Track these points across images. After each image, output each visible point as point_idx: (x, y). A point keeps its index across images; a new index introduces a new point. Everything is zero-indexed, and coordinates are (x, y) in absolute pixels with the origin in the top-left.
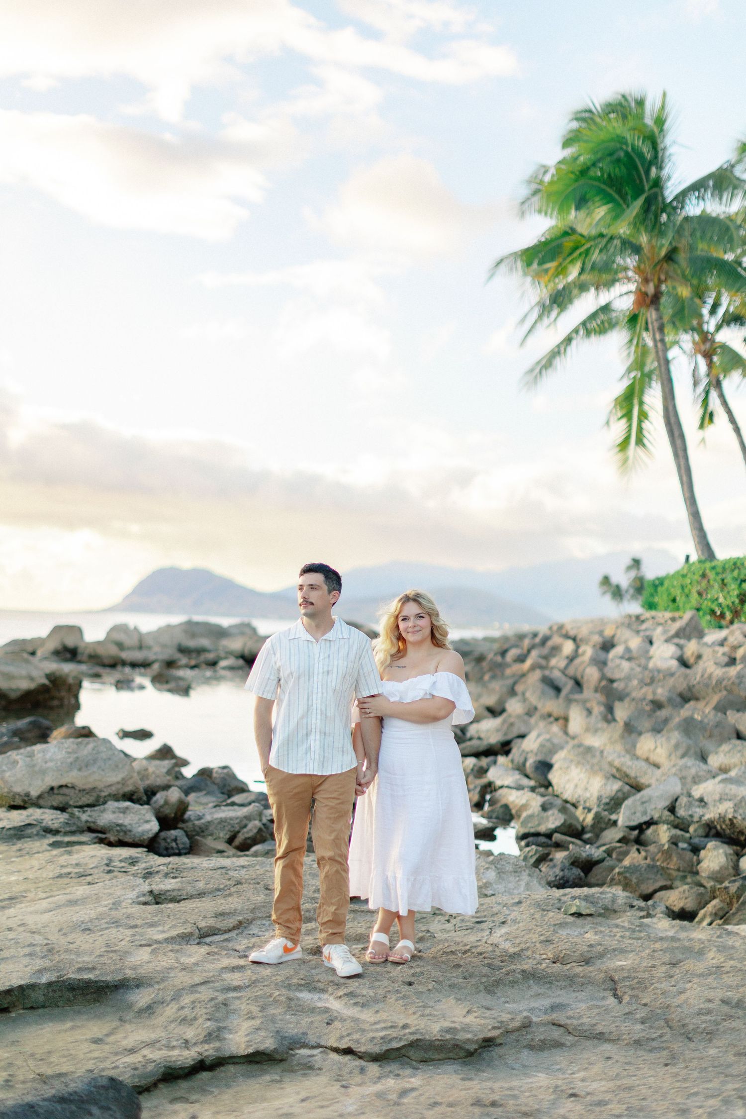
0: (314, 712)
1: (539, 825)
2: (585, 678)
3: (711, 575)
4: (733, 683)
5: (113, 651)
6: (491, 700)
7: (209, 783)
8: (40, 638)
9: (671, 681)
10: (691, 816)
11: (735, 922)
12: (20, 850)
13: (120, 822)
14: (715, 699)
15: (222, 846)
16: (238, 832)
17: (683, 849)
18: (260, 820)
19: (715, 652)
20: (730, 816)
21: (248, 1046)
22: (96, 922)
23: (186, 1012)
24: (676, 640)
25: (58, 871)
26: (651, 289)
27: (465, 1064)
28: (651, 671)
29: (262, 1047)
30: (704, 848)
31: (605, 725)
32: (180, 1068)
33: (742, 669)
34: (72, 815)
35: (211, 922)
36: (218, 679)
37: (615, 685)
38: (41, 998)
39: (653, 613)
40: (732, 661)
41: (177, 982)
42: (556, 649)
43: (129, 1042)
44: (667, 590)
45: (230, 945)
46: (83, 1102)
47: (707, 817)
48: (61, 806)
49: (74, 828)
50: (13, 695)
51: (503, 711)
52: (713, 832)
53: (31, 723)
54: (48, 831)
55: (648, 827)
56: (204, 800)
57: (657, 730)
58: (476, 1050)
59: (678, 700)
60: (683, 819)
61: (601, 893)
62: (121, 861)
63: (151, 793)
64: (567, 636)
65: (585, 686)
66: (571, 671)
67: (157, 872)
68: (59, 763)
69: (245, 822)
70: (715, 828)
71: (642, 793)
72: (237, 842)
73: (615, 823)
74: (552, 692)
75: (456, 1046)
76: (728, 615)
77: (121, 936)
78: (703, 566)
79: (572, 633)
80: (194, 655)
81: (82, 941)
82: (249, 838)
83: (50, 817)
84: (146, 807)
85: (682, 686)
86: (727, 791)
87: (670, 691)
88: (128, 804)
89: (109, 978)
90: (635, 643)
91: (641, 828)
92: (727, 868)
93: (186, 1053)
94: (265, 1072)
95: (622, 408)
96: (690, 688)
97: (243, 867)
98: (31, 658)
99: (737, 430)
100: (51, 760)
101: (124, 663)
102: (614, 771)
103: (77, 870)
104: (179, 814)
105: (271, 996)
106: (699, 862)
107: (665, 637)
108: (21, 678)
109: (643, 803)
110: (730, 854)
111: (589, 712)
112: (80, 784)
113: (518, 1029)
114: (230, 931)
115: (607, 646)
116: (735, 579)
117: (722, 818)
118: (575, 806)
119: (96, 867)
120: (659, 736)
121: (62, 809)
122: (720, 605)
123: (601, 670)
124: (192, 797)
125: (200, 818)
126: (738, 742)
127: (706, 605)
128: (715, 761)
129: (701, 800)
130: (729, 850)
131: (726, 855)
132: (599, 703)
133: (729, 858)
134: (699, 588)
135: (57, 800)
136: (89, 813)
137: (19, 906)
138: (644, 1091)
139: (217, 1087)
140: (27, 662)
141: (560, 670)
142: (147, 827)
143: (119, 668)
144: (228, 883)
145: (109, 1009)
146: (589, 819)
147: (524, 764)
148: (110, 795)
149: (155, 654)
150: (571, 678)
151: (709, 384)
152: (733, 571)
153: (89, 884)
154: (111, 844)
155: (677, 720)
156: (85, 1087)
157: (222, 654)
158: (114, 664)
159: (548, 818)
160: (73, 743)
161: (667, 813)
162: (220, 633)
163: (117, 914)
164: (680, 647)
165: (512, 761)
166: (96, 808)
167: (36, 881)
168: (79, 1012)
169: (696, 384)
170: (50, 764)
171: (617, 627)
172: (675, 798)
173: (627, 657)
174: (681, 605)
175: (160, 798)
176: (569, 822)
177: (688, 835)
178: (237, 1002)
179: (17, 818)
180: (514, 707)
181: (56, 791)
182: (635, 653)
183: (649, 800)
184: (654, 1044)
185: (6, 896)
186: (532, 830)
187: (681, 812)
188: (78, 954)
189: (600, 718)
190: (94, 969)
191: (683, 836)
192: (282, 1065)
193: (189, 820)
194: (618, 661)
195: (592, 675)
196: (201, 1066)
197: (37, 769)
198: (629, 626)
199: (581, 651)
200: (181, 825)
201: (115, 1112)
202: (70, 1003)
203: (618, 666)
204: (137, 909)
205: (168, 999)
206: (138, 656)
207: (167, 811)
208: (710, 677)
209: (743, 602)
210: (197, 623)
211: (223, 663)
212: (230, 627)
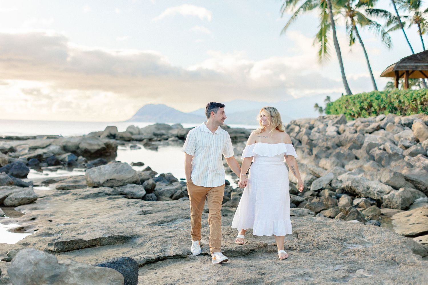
0: (210, 162)
2: (303, 140)
3: (350, 100)
4: (356, 140)
5: (129, 135)
7: (164, 179)
8: (102, 131)
9: (333, 140)
10: (337, 186)
11: (347, 220)
12: (97, 200)
13: (132, 191)
14: (349, 145)
15: (168, 199)
16: (174, 194)
17: (334, 198)
18: (182, 190)
19: (350, 129)
20: (350, 186)
21: (174, 253)
22: (124, 220)
23: (154, 244)
24: (336, 125)
25: (111, 206)
27: (245, 257)
28: (327, 136)
29: (178, 253)
30: (341, 197)
31: (309, 156)
32: (152, 260)
33: (359, 134)
34: (115, 189)
35: (163, 219)
36: (168, 144)
37: (313, 142)
38: (106, 242)
39: (329, 115)
40: (356, 132)
41: (151, 235)
42: (292, 130)
43: (135, 253)
44: (334, 107)
45: (169, 226)
46: (120, 264)
47: (342, 186)
48: (111, 186)
49: (116, 193)
50: (92, 151)
52: (345, 191)
53: (99, 160)
54: (107, 194)
55: (321, 191)
56: (162, 184)
57: (327, 157)
58: (248, 253)
59: (336, 146)
60: (334, 187)
61: (299, 209)
62: (132, 203)
63: (142, 181)
64: (297, 125)
65: (302, 143)
66: (298, 138)
67: (145, 206)
68: (110, 172)
69: (176, 190)
70: (345, 190)
71: (319, 179)
72: (173, 197)
73: (310, 189)
75: (242, 252)
76: (356, 115)
77: (133, 224)
78: (347, 97)
79: (298, 123)
80: (159, 136)
81: (118, 225)
82: (177, 196)
83: (107, 190)
84: (141, 186)
85: (337, 141)
86: (350, 177)
87: (333, 143)
88: (135, 185)
89: (128, 235)
90: (321, 126)
91: (319, 191)
92: (348, 204)
93: (153, 256)
94: (179, 261)
95: (319, 38)
96: (340, 142)
97: (174, 203)
98: (99, 138)
99: (363, 45)
100: (107, 170)
101: (133, 140)
102: (311, 172)
103: (117, 206)
104: (153, 188)
105: (182, 239)
106: (339, 202)
107: (332, 124)
108: (95, 145)
109: (320, 182)
110: (350, 199)
111: (303, 151)
112: (117, 178)
113: (263, 247)
114: (169, 222)
115: (311, 128)
116: (358, 102)
117: (347, 187)
118: (296, 184)
119: (124, 205)
120: (327, 159)
121: (112, 187)
122: (353, 112)
123: (308, 137)
124: (158, 183)
125: (160, 189)
126: (356, 160)
127: (348, 112)
128: (347, 167)
129: (341, 181)
130: (350, 197)
131: (348, 199)
132: (307, 148)
133: (349, 200)
134: (345, 105)
135: (110, 184)
136: (121, 188)
137: (97, 217)
138: (301, 263)
139: (164, 265)
140: (97, 139)
141: (294, 137)
142: (141, 192)
143: (131, 141)
144: (169, 208)
145: (128, 245)
148: (128, 182)
149: (145, 136)
150: (297, 140)
151: (352, 28)
152: (357, 99)
153: (121, 209)
154: (129, 198)
155: (334, 153)
156: (121, 259)
157: (170, 136)
158: (129, 140)
160: (114, 164)
161: (328, 185)
162: (169, 128)
163: (132, 217)
164: (338, 127)
166: (123, 187)
167: (103, 209)
168: (119, 246)
169: (347, 28)
170: (107, 172)
171: (315, 121)
172: (331, 180)
173: (318, 132)
174: (339, 112)
175: (146, 183)
176: (293, 189)
177: (335, 193)
178: (171, 241)
179: (96, 190)
181: (109, 181)
182: (321, 131)
183: (322, 181)
184: (307, 250)
185: (93, 214)
187: (333, 185)
188: (118, 229)
189: (307, 154)
190: (123, 232)
191: (333, 193)
192: (185, 259)
193: (156, 190)
194: (314, 133)
195: (305, 138)
196: (158, 259)
197: (102, 173)
198: (320, 120)
199: (301, 130)
200: (154, 192)
201: (130, 267)
202: (115, 243)
203: (315, 135)
204: (138, 216)
205: (148, 240)
206: (138, 137)
207: (148, 187)
208: (347, 138)
209: (361, 110)
210: (160, 124)
211: (170, 139)
212: (172, 125)
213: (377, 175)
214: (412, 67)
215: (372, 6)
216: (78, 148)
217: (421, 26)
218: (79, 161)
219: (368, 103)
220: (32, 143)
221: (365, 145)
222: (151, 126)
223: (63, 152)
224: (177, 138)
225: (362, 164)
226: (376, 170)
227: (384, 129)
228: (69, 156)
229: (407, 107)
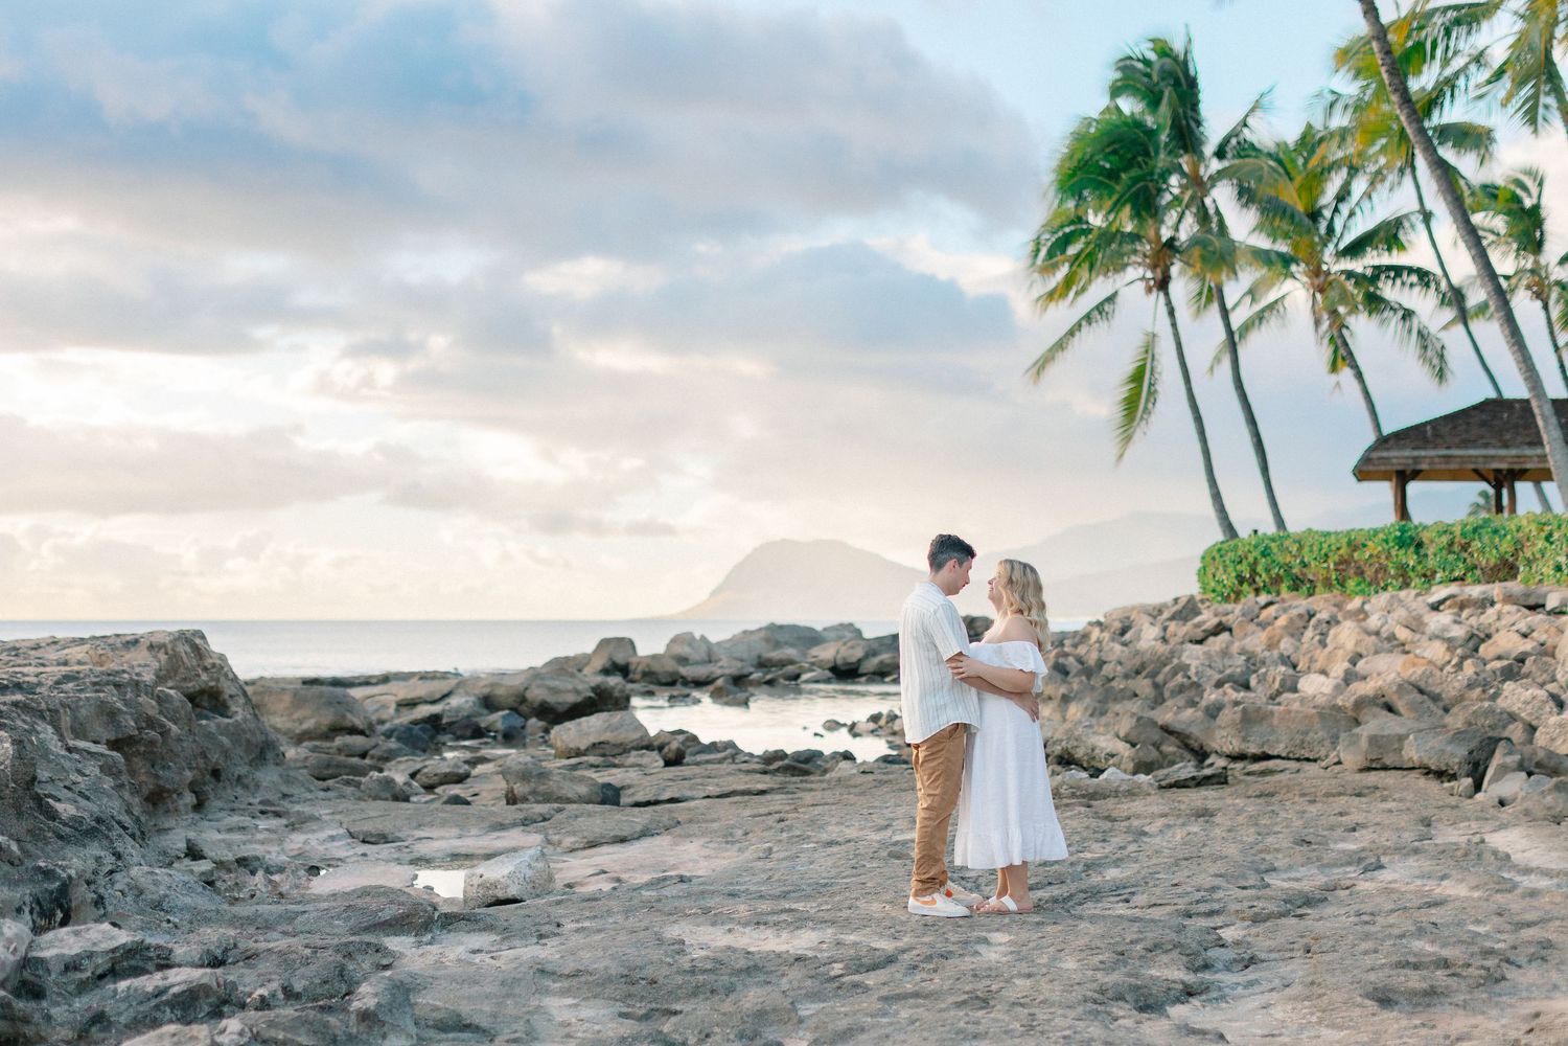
5: (671, 666)
8: (585, 655)
13: (640, 763)
26: (1158, 274)
34: (608, 759)
48: (600, 754)
68: (598, 729)
80: (774, 669)
83: (593, 759)
84: (656, 753)
88: (644, 752)
98: (578, 674)
100: (593, 726)
101: (684, 681)
104: (680, 759)
108: (568, 692)
112: (612, 741)
135: (597, 751)
136: (618, 757)
140: (572, 675)
142: (656, 764)
143: (675, 685)
148: (632, 747)
149: (722, 668)
157: (808, 666)
158: (670, 682)
160: (607, 716)
162: (812, 639)
166: (624, 755)
170: (592, 729)
173: (1128, 641)
175: (665, 749)
179: (573, 762)
181: (597, 746)
192: (682, 801)
197: (583, 732)
206: (700, 672)
210: (781, 627)
211: (805, 677)
212: (825, 629)
214: (1404, 461)
216: (523, 700)
218: (529, 730)
220: (403, 691)
222: (752, 632)
223: (485, 712)
224: (828, 674)
228: (504, 717)
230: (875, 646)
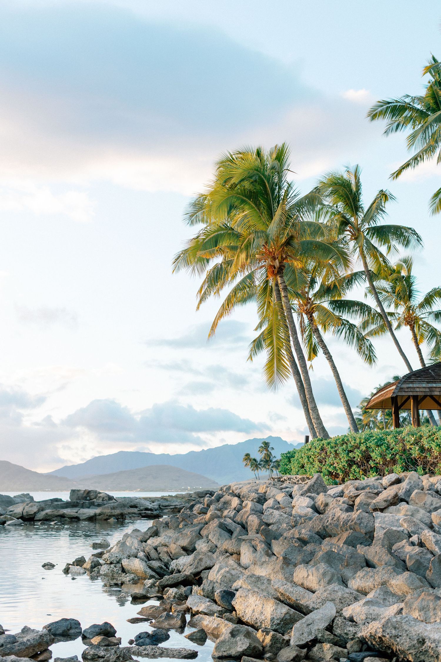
1: (230, 649)
2: (249, 523)
3: (328, 449)
4: (355, 523)
6: (185, 542)
9: (310, 524)
10: (347, 634)
14: (345, 536)
19: (337, 501)
20: (379, 635)
24: (309, 494)
26: (277, 263)
28: (294, 517)
31: (267, 559)
33: (359, 513)
37: (271, 528)
39: (288, 476)
40: (351, 508)
42: (227, 504)
44: (297, 459)
47: (359, 635)
51: (194, 549)
52: (365, 647)
55: (314, 645)
57: (306, 561)
59: (317, 537)
60: (340, 636)
64: (233, 495)
65: (249, 529)
66: (238, 519)
70: (366, 643)
71: (308, 616)
73: (288, 643)
74: (226, 534)
76: (341, 475)
79: (237, 492)
85: (318, 527)
86: (371, 612)
87: (311, 531)
90: (280, 497)
91: (309, 646)
96: (324, 528)
102: (279, 595)
107: (301, 492)
109: (309, 625)
111: (255, 549)
115: (262, 500)
116: (344, 450)
117: (372, 636)
118: (255, 628)
120: (309, 566)
122: (335, 468)
123: (259, 517)
126: (369, 569)
127: (325, 468)
128: (355, 583)
129: (352, 620)
132: (261, 542)
134: (319, 458)
141: (230, 518)
146: (268, 640)
147: (213, 592)
150: (238, 524)
151: (312, 329)
152: (342, 444)
155: (320, 554)
157: (9, 516)
159: (236, 642)
161: (327, 633)
164: (312, 499)
165: (203, 590)
171: (267, 487)
172: (332, 619)
173: (276, 507)
174: (308, 470)
176: (252, 645)
177: (346, 651)
180: (202, 546)
182: (281, 504)
183: (314, 623)
186: (225, 654)
187: (338, 631)
189: (263, 553)
191: (342, 651)
194: (270, 510)
195: (253, 521)
198: (274, 485)
199: (244, 504)
203: (271, 514)
208: (338, 519)
209: (350, 466)
211: (9, 522)
212: (15, 497)
213: (435, 609)
214: (424, 390)
215: (340, 295)
217: (416, 330)
219: (361, 452)
221: (379, 534)
224: (20, 521)
225: (385, 578)
226: (432, 598)
227: (408, 503)
229: (436, 458)
230: (43, 505)
